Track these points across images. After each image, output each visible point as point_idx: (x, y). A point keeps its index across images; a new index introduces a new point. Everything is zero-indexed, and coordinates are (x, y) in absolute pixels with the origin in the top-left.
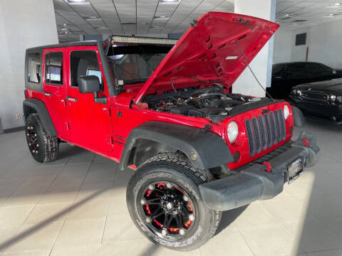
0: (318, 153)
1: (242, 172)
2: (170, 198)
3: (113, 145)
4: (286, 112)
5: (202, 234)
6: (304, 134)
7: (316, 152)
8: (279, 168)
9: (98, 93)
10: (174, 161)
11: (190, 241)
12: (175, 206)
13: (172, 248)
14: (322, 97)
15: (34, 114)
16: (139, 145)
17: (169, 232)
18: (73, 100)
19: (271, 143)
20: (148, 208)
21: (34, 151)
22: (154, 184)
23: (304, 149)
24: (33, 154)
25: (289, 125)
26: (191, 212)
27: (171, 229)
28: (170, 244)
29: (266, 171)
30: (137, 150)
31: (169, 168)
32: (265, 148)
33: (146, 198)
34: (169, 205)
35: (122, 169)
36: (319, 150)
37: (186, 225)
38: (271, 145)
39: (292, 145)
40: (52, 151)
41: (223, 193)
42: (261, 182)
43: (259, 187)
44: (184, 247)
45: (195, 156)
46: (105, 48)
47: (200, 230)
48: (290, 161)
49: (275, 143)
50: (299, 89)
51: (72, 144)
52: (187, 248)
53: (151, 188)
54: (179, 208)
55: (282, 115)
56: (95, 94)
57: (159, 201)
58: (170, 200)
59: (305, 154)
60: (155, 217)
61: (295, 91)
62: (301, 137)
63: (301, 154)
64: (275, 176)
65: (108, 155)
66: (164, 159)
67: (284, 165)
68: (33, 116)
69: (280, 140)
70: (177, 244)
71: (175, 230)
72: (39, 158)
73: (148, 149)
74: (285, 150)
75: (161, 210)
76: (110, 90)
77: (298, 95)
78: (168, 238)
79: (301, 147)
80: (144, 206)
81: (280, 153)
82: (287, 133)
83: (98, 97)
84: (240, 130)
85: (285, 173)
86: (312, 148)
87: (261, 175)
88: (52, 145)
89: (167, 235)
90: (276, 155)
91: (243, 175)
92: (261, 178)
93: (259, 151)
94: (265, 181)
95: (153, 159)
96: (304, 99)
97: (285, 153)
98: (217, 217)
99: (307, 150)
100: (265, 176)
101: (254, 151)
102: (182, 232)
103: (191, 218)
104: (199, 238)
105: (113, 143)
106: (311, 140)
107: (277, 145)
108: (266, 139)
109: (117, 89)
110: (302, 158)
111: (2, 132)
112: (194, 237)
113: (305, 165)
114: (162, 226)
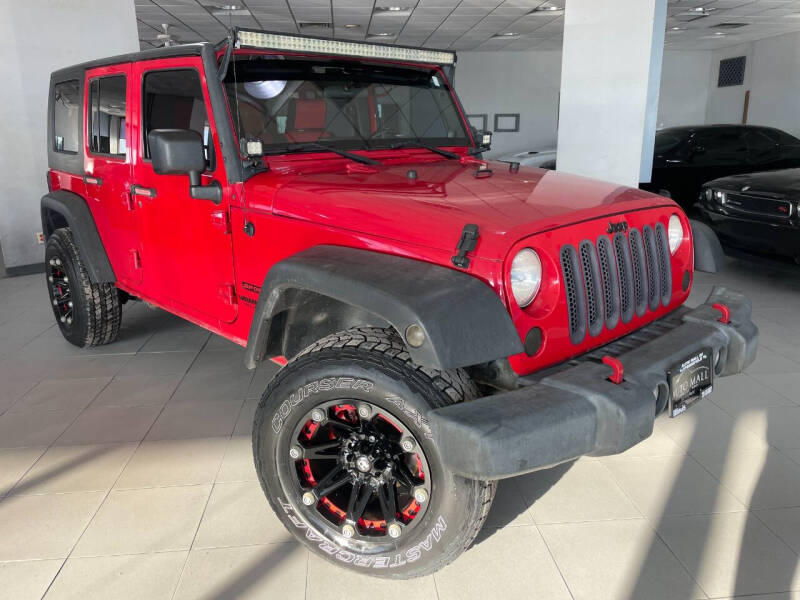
0: (754, 342)
1: (546, 381)
2: (365, 443)
3: (236, 306)
4: (675, 234)
5: (447, 537)
6: (720, 291)
7: (748, 338)
8: (645, 373)
9: (199, 174)
10: (381, 348)
11: (413, 553)
12: (379, 465)
13: (369, 571)
14: (775, 206)
15: (63, 230)
16: (293, 308)
17: (362, 530)
18: (147, 193)
19: (630, 310)
20: (308, 469)
21: (63, 319)
22: (326, 406)
23: (716, 330)
24: (62, 325)
25: (681, 267)
26: (420, 481)
27: (367, 523)
28: (363, 561)
29: (609, 380)
30: (291, 321)
31: (367, 367)
32: (614, 322)
33: (304, 441)
34: (364, 463)
35: (252, 366)
36: (756, 331)
37: (406, 513)
38: (629, 317)
39: (687, 318)
40: (104, 321)
41: (488, 434)
42: (593, 408)
43: (586, 421)
44: (398, 570)
45: (420, 335)
46: (219, 64)
47: (440, 526)
48: (675, 357)
49: (642, 310)
50: (722, 187)
51: (153, 305)
52: (407, 571)
53: (318, 416)
54: (388, 469)
55: (662, 241)
56: (192, 175)
57: (338, 451)
58: (365, 448)
59: (719, 340)
60: (326, 491)
61: (709, 193)
62: (713, 300)
63: (708, 342)
64: (632, 393)
65: (226, 330)
66: (353, 343)
67: (659, 368)
68: (60, 234)
69: (655, 304)
70: (380, 562)
71: (377, 524)
72: (74, 337)
73: (320, 318)
74: (667, 330)
75: (343, 473)
76: (230, 167)
77: (717, 201)
78: (359, 546)
79: (709, 323)
80: (299, 464)
81: (654, 337)
82: (675, 289)
83: (200, 184)
84: (547, 273)
85: (661, 389)
86: (736, 327)
87: (595, 390)
88: (103, 305)
89: (354, 537)
90: (643, 343)
91: (548, 388)
92: (594, 399)
93: (597, 330)
94: (604, 407)
95: (325, 342)
96: (731, 212)
97: (665, 338)
98: (487, 495)
99: (724, 331)
100: (605, 393)
101: (583, 329)
102: (394, 530)
103: (420, 495)
104: (439, 547)
105: (235, 301)
106: (737, 306)
107: (646, 315)
108: (617, 300)
109: (245, 165)
110: (709, 351)
111: (5, 274)
112: (425, 544)
113: (718, 369)
114: (343, 514)
